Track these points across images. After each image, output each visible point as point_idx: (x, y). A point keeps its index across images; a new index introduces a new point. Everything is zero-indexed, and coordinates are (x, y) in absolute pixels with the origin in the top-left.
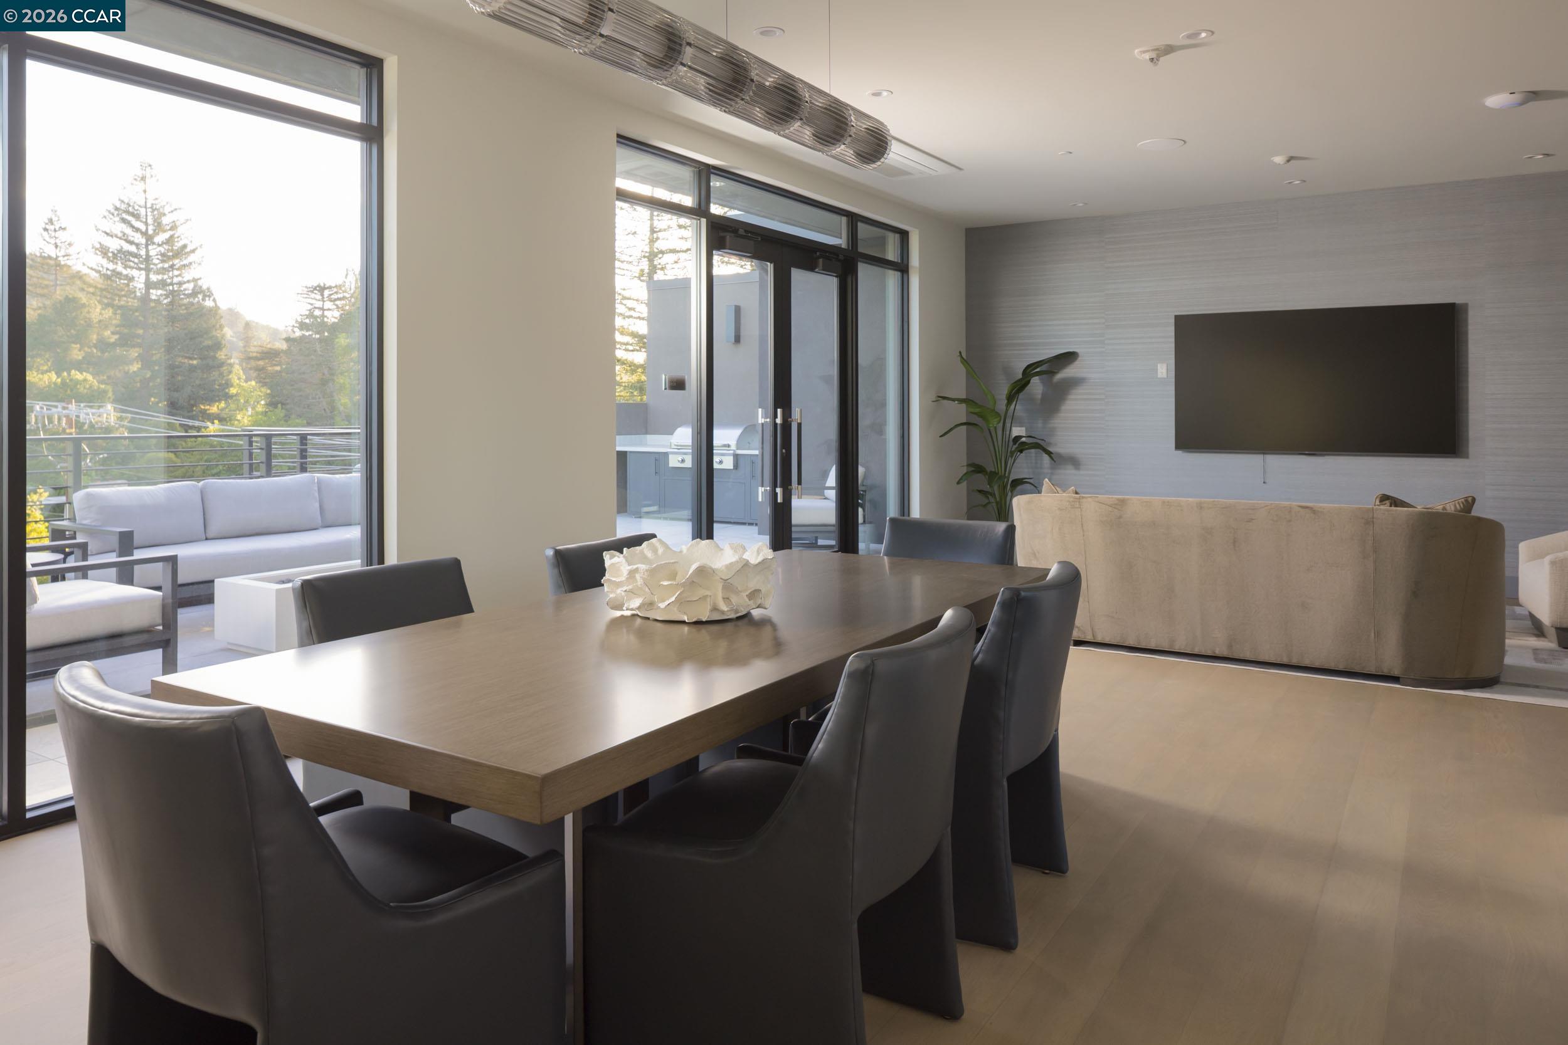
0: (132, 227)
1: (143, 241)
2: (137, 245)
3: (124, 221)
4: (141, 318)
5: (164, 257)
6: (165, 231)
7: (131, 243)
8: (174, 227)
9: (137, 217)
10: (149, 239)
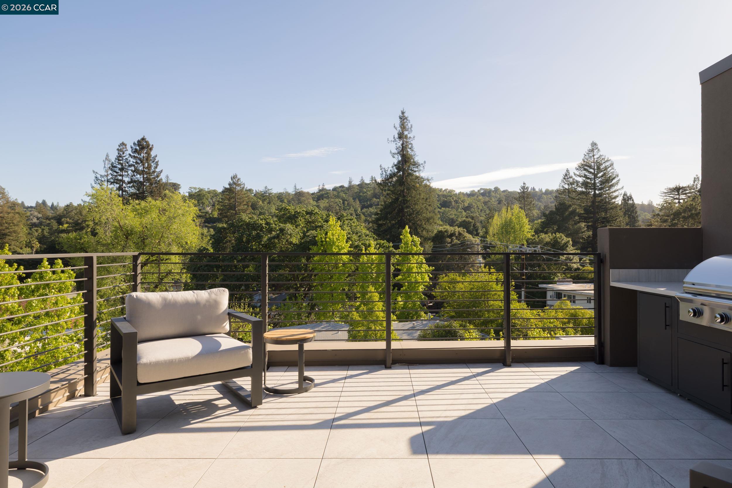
0: (589, 171)
1: (593, 177)
2: (590, 179)
3: (585, 170)
4: (593, 210)
5: (602, 183)
6: (601, 172)
7: (588, 178)
8: (606, 168)
9: (590, 167)
10: (595, 176)
